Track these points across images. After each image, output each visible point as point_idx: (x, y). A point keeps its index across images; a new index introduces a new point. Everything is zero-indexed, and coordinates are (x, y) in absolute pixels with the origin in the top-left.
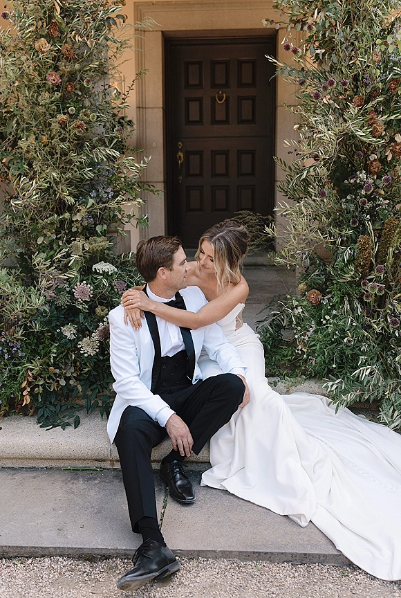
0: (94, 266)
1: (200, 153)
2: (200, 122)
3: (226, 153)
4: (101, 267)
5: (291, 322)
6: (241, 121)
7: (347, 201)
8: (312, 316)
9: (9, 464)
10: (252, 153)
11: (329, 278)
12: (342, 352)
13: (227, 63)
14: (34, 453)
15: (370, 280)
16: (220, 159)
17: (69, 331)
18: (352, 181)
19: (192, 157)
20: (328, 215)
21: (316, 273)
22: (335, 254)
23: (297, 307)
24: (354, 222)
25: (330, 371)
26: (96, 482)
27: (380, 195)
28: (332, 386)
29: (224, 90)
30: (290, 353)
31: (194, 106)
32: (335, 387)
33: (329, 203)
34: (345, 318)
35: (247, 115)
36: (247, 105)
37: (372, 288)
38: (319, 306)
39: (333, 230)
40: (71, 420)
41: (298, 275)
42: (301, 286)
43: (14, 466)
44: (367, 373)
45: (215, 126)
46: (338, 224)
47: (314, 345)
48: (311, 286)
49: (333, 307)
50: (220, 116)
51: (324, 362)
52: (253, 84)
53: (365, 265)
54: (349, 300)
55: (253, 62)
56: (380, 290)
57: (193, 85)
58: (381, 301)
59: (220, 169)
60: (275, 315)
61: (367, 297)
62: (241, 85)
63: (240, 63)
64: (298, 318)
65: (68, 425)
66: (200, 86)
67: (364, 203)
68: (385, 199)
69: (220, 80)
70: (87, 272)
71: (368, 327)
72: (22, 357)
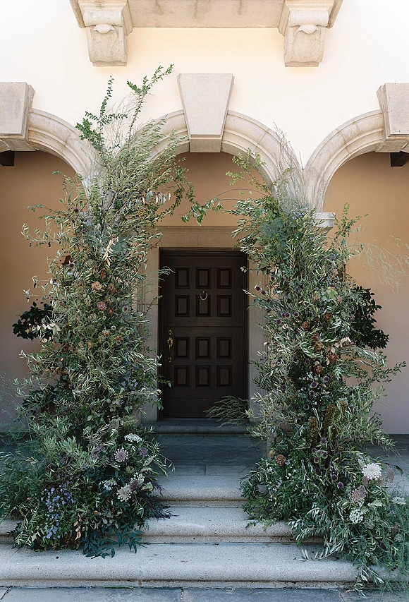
0: (126, 437)
1: (187, 339)
2: (187, 314)
3: (208, 339)
4: (131, 437)
5: (265, 479)
6: (220, 315)
7: (301, 392)
8: (279, 473)
9: (64, 584)
10: (229, 340)
11: (290, 446)
12: (300, 500)
13: (208, 270)
14: (85, 575)
15: (318, 448)
16: (203, 344)
17: (108, 485)
18: (304, 379)
19: (179, 342)
20: (288, 401)
21: (282, 442)
22: (294, 429)
23: (269, 467)
24: (306, 407)
25: (294, 514)
26: (130, 595)
27: (323, 388)
28: (294, 524)
29: (206, 290)
30: (265, 501)
31: (182, 302)
32: (296, 524)
33: (289, 393)
34: (302, 476)
35: (224, 310)
36: (224, 302)
37: (319, 454)
38: (284, 466)
39: (292, 413)
40: (109, 551)
41: (269, 444)
42: (271, 452)
43: (67, 586)
44: (317, 513)
45: (199, 318)
46: (296, 408)
47: (281, 495)
48: (278, 452)
49: (294, 467)
50: (203, 310)
51: (289, 507)
52: (229, 286)
53: (314, 437)
54: (305, 463)
55: (229, 270)
56: (325, 455)
57: (182, 286)
58: (326, 463)
59: (203, 352)
60: (253, 473)
61: (316, 460)
62: (219, 287)
63: (219, 270)
64: (269, 475)
65: (107, 554)
66: (187, 286)
67: (312, 394)
68: (327, 391)
69: (203, 283)
70: (121, 442)
71: (317, 482)
72: (74, 504)
